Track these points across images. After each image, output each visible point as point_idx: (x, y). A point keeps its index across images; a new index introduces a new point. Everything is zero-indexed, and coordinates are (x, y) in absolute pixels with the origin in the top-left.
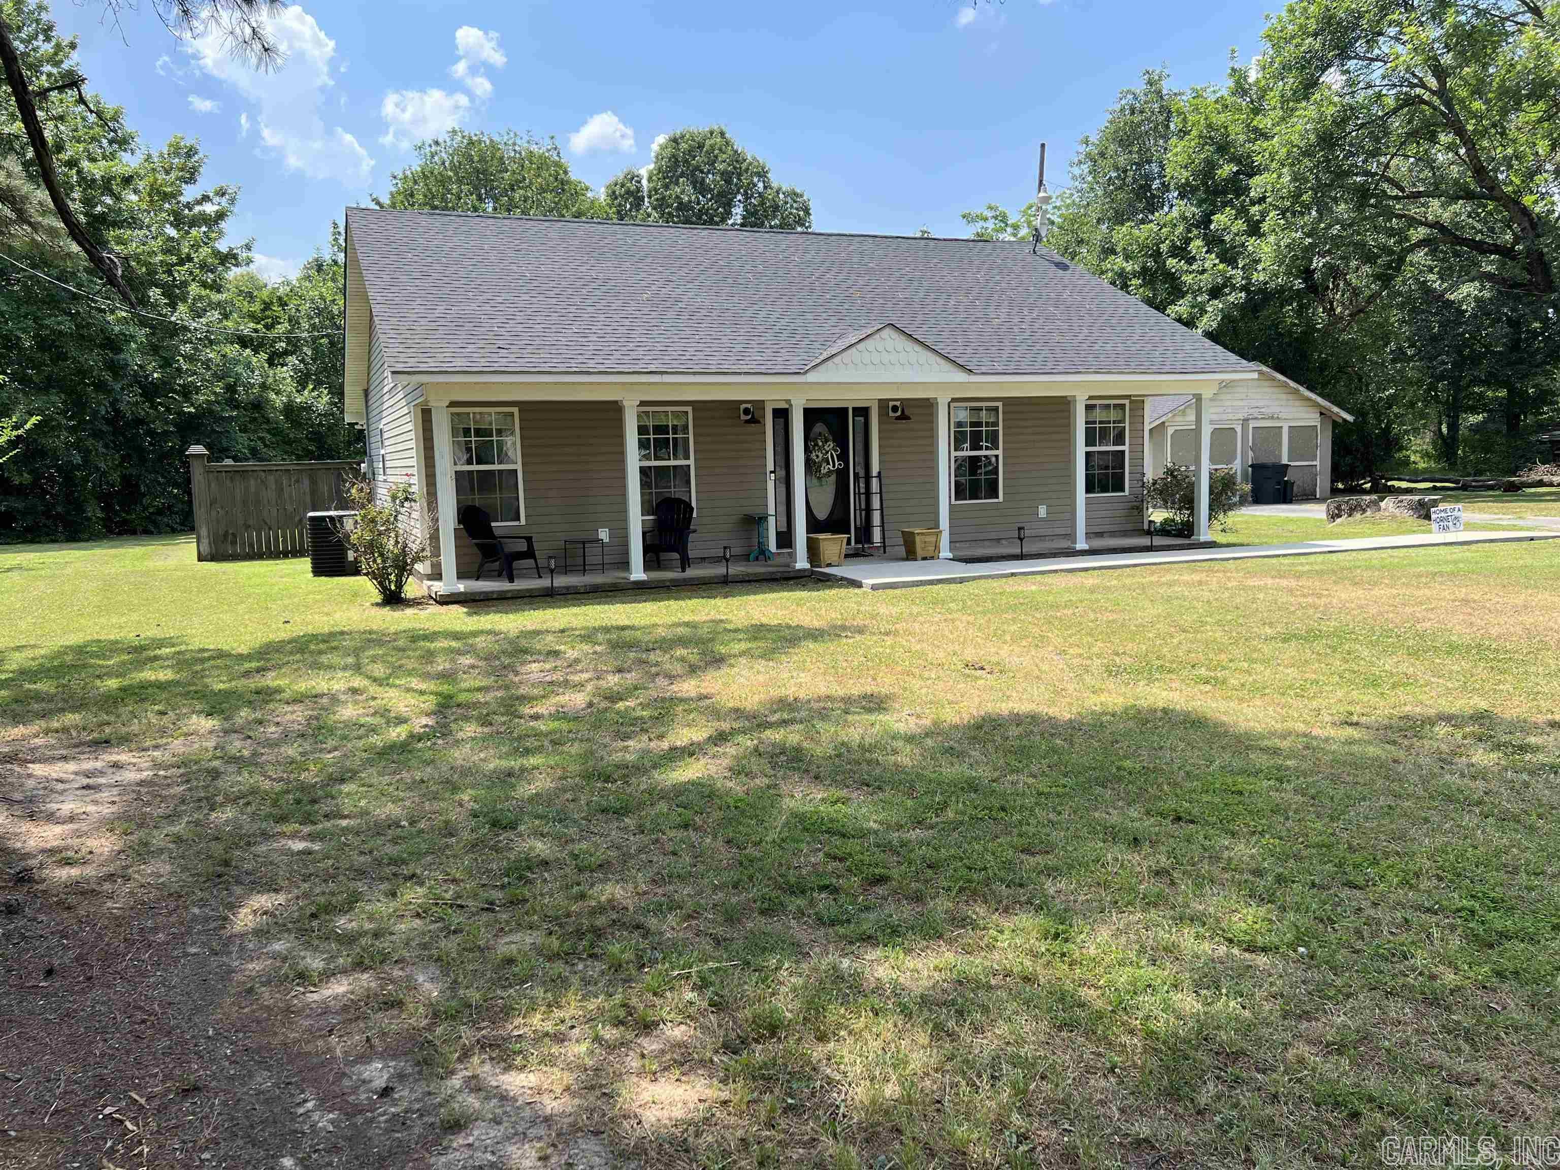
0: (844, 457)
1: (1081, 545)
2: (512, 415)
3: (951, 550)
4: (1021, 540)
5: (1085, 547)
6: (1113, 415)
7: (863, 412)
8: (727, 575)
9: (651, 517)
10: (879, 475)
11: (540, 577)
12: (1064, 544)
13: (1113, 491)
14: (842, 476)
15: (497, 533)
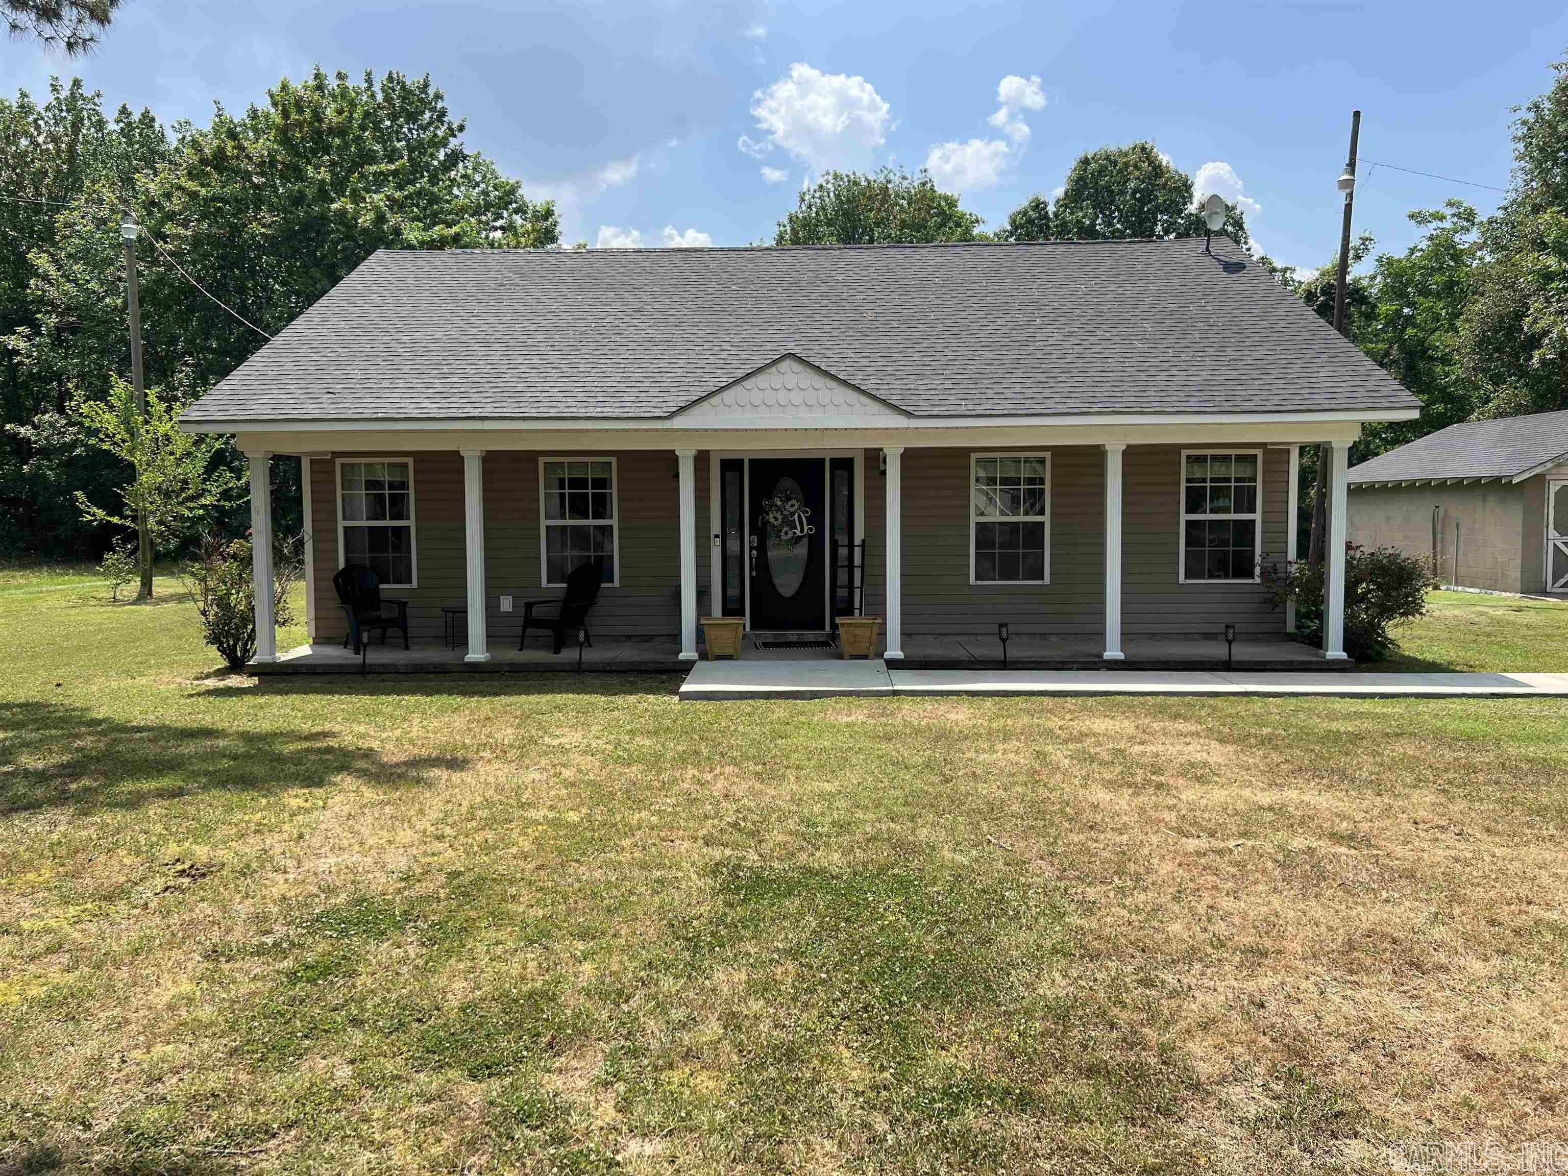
0: (816, 519)
1: (1113, 652)
2: (405, 465)
3: (902, 649)
4: (1004, 641)
5: (1120, 655)
6: (1234, 471)
7: (843, 465)
8: (580, 663)
9: (564, 585)
10: (863, 545)
11: (407, 648)
12: (1087, 648)
13: (1235, 576)
14: (816, 542)
15: (382, 596)
